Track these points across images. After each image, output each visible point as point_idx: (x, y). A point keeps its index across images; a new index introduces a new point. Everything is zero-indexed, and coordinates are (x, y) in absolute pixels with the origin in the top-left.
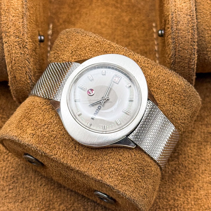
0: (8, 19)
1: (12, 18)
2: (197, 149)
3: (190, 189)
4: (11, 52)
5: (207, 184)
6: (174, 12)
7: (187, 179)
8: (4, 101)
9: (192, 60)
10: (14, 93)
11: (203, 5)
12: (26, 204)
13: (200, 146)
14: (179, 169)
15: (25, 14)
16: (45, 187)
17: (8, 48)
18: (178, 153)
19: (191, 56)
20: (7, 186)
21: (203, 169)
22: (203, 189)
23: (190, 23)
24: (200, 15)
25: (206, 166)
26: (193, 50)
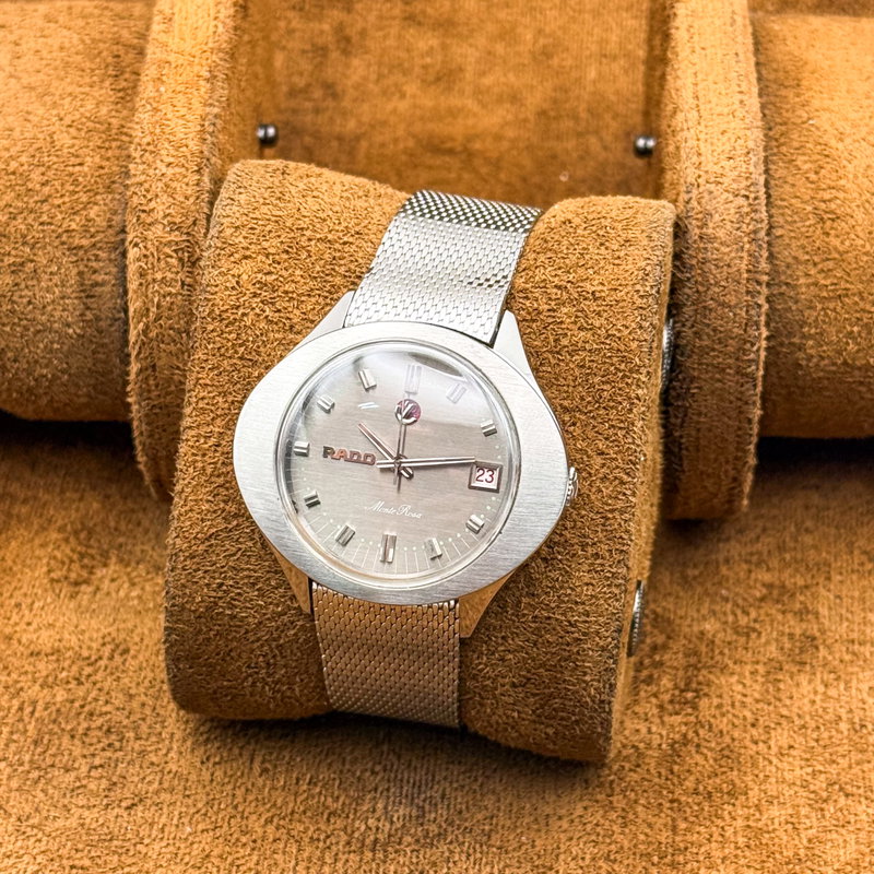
0: (151, 172)
1: (164, 170)
2: (763, 684)
3: (732, 801)
4: (149, 278)
5: (796, 789)
6: (692, 185)
7: (724, 769)
8: (96, 505)
9: (748, 345)
10: (141, 433)
11: (793, 185)
12: (148, 815)
13: (776, 673)
14: (696, 740)
15: (208, 160)
16: (217, 767)
17: (140, 263)
18: (696, 691)
19: (745, 331)
20: (85, 756)
21: (784, 742)
22: (779, 803)
23: (747, 221)
24: (783, 215)
25: (795, 735)
26: (753, 308)
